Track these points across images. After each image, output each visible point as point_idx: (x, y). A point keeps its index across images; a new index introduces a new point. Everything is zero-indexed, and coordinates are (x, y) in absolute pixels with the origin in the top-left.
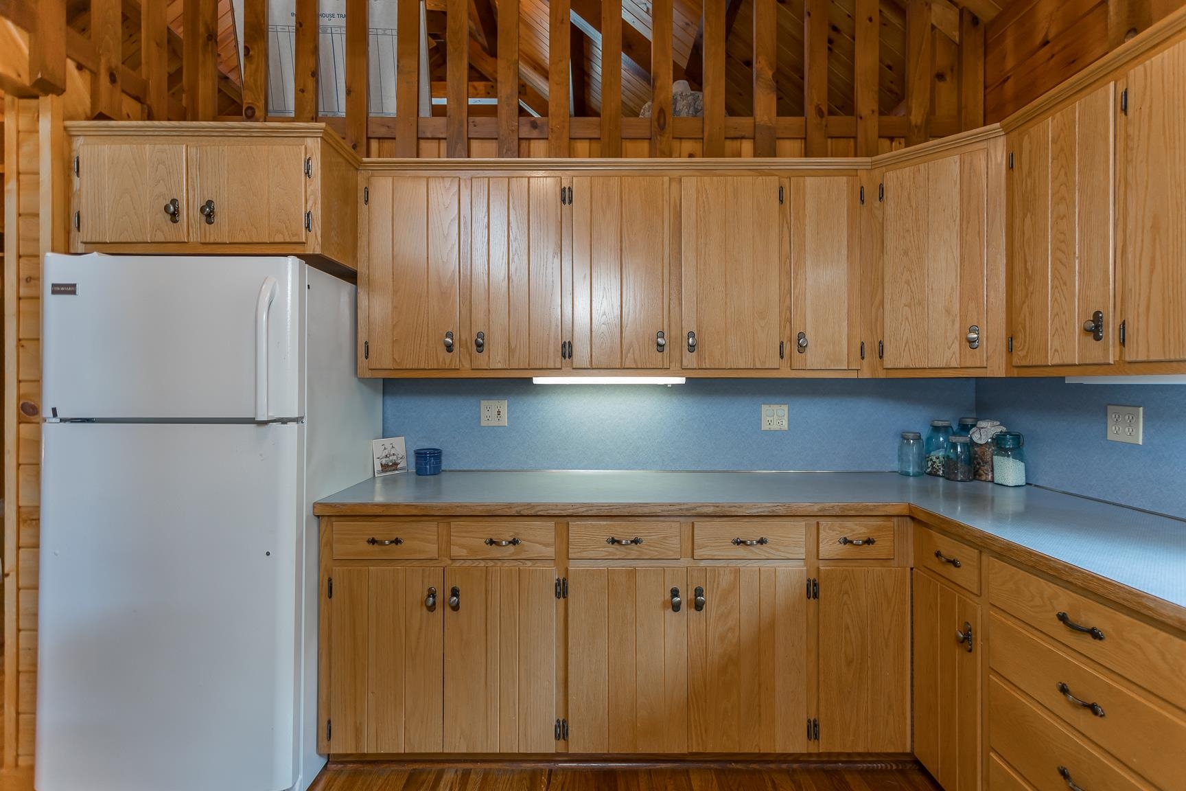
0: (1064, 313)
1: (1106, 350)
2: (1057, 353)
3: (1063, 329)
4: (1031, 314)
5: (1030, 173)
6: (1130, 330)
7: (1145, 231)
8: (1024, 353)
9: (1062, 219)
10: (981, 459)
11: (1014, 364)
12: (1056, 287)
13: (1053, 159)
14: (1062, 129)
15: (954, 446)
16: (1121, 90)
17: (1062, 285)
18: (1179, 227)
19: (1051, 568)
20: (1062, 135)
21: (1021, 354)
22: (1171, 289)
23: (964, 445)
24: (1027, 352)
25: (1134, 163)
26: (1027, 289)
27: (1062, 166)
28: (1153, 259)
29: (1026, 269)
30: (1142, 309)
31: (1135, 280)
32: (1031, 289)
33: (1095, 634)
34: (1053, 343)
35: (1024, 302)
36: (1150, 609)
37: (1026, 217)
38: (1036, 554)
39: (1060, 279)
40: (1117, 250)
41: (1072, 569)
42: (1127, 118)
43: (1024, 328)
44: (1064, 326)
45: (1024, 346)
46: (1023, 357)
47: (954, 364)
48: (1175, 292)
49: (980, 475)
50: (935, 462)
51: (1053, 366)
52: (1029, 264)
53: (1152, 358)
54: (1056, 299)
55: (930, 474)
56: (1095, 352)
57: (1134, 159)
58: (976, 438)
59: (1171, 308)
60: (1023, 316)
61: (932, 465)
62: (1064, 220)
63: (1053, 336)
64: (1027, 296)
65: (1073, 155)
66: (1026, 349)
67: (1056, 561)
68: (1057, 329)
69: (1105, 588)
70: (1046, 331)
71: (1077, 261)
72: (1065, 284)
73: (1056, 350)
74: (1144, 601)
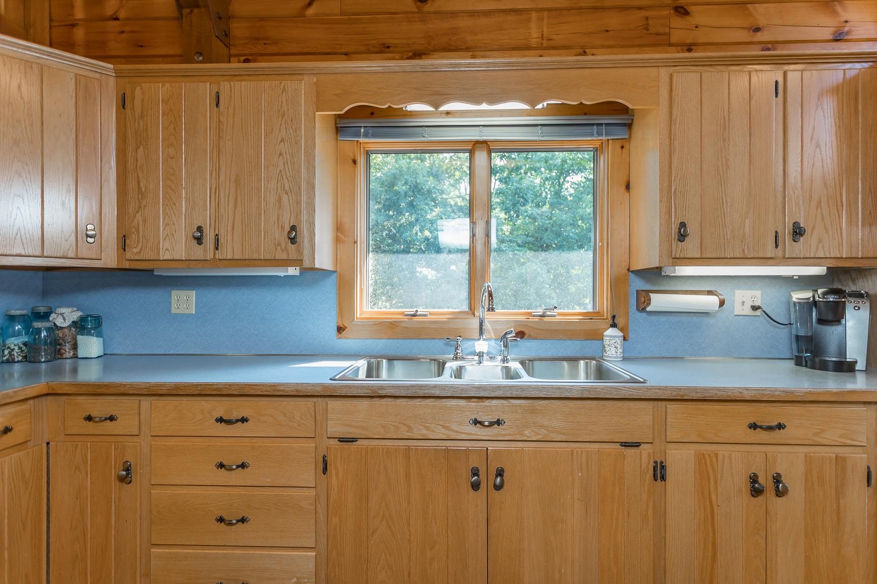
0: (174, 224)
1: (205, 251)
2: (167, 251)
3: (173, 235)
4: (145, 221)
5: (142, 117)
6: (222, 240)
7: (231, 182)
8: (138, 250)
9: (172, 159)
10: (63, 340)
11: (127, 258)
12: (167, 205)
13: (163, 114)
14: (171, 96)
15: (39, 331)
16: (215, 90)
17: (172, 205)
18: (251, 184)
19: (214, 390)
20: (171, 100)
21: (135, 250)
22: (246, 219)
23: (49, 330)
24: (141, 250)
25: (224, 139)
26: (140, 202)
27: (171, 122)
28: (236, 200)
29: (139, 188)
30: (229, 228)
31: (225, 210)
32: (144, 203)
33: (244, 420)
34: (164, 245)
35: (137, 212)
36: (282, 391)
37: (139, 148)
38: (201, 385)
39: (170, 200)
40: (212, 190)
41: (230, 385)
42: (219, 111)
43: (138, 231)
44: (174, 233)
45: (137, 244)
46: (137, 252)
47: (71, 255)
48: (249, 221)
49: (62, 354)
50: (13, 350)
51: (163, 260)
52: (142, 185)
53: (235, 258)
54: (167, 213)
55: (8, 362)
56: (198, 252)
57: (224, 137)
58: (59, 322)
59: (247, 229)
60: (136, 222)
61: (9, 353)
62: (173, 160)
63: (165, 239)
64: (140, 207)
65: (180, 117)
66: (139, 247)
67: (218, 384)
68: (168, 235)
69: (254, 389)
70: (158, 235)
71: (184, 190)
72: (174, 204)
73: (167, 249)
74: (278, 388)
